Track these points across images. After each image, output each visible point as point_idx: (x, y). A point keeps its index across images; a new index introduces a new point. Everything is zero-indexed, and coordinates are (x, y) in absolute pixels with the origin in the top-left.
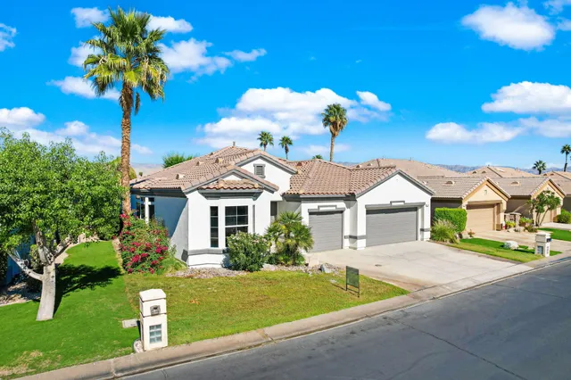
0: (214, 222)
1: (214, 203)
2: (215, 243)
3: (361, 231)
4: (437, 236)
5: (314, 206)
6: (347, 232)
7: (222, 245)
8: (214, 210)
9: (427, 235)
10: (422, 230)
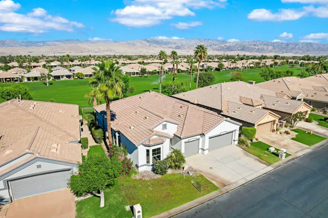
0: (148, 155)
1: (148, 148)
2: (148, 162)
3: (206, 147)
4: (241, 142)
5: (187, 140)
6: (200, 147)
7: (151, 163)
8: (148, 151)
9: (236, 142)
10: (234, 141)
